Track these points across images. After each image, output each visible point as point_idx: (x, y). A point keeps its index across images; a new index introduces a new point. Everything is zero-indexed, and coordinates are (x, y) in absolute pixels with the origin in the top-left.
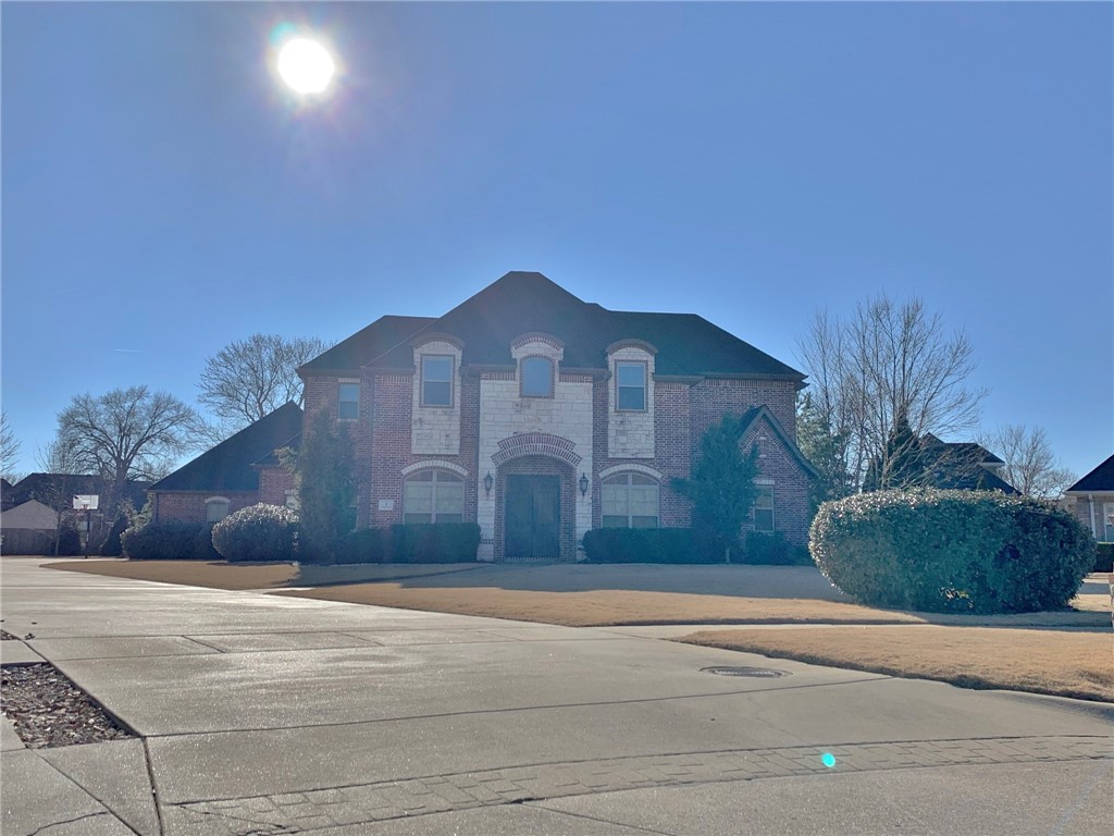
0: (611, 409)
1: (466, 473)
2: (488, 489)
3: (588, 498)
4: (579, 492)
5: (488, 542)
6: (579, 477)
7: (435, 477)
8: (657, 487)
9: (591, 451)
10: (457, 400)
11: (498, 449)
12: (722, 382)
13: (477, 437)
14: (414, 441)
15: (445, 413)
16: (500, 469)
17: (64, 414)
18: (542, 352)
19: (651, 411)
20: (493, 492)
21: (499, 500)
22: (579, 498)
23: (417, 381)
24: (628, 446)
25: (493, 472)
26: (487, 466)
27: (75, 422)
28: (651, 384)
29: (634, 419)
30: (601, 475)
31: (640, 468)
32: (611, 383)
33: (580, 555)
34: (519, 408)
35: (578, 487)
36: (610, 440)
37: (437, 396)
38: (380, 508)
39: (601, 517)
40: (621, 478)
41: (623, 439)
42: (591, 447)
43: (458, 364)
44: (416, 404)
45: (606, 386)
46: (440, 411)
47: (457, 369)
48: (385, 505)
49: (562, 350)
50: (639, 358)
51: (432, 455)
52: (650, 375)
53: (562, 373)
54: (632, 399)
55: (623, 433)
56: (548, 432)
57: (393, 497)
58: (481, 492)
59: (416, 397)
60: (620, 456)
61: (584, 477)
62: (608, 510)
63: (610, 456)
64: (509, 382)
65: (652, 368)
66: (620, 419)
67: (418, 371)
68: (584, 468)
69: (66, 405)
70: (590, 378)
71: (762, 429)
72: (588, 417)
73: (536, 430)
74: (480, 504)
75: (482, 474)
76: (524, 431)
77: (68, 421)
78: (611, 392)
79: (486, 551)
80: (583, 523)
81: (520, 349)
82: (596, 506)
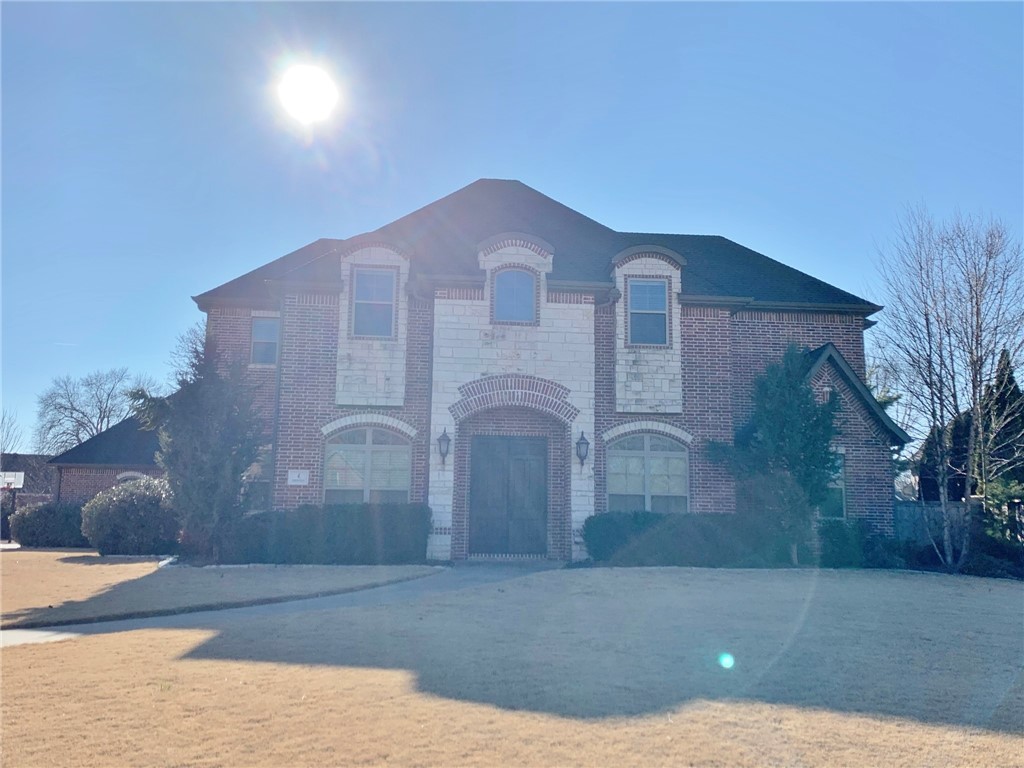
0: (620, 343)
1: (413, 433)
2: (444, 455)
3: (588, 469)
4: (575, 460)
5: (443, 531)
6: (575, 439)
7: (369, 438)
8: (685, 455)
9: (593, 401)
10: (403, 330)
11: (459, 397)
12: (766, 318)
13: (429, 381)
14: (340, 386)
15: (385, 348)
16: (461, 427)
17: (44, 395)
18: (522, 260)
19: (677, 346)
20: (450, 459)
21: (459, 472)
22: (575, 468)
23: (346, 302)
24: (644, 396)
25: (452, 430)
26: (443, 422)
27: (55, 404)
28: (677, 309)
29: (652, 357)
30: (606, 437)
31: (661, 427)
32: (620, 308)
33: (579, 553)
34: (489, 339)
35: (574, 452)
36: (618, 386)
37: (372, 323)
38: (290, 482)
39: (607, 496)
40: (632, 442)
41: (637, 386)
42: (593, 395)
43: (404, 278)
44: (343, 334)
45: (613, 312)
46: (377, 344)
47: (402, 285)
48: (297, 478)
49: (551, 258)
50: (659, 273)
51: (367, 407)
52: (674, 296)
53: (550, 290)
54: (650, 331)
55: (637, 377)
56: (531, 372)
57: (308, 466)
58: (434, 459)
59: (343, 325)
60: (633, 409)
61: (582, 438)
62: (616, 486)
63: (619, 409)
64: (476, 302)
65: (677, 286)
66: (632, 357)
67: (347, 289)
68: (583, 425)
69: (46, 386)
70: (591, 298)
71: (826, 377)
72: (588, 351)
73: (514, 371)
74: (433, 476)
75: (436, 431)
76: (495, 371)
77: (48, 402)
78: (620, 319)
79: (440, 545)
80: (582, 507)
81: (492, 256)
82: (600, 478)
